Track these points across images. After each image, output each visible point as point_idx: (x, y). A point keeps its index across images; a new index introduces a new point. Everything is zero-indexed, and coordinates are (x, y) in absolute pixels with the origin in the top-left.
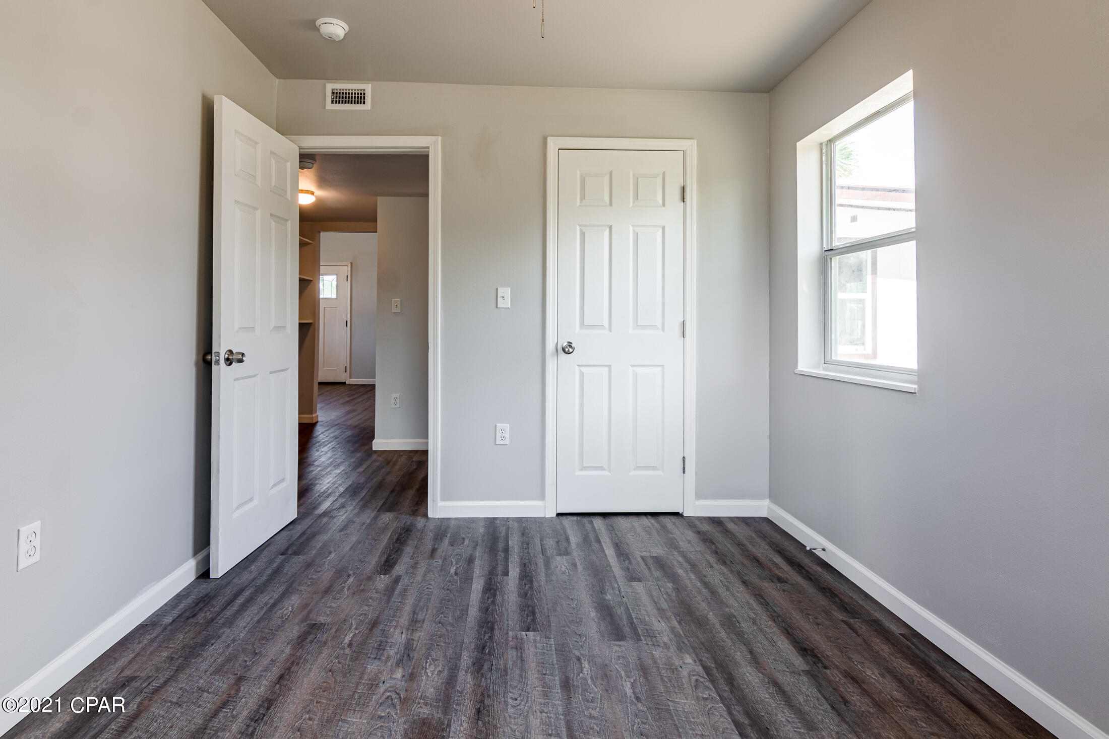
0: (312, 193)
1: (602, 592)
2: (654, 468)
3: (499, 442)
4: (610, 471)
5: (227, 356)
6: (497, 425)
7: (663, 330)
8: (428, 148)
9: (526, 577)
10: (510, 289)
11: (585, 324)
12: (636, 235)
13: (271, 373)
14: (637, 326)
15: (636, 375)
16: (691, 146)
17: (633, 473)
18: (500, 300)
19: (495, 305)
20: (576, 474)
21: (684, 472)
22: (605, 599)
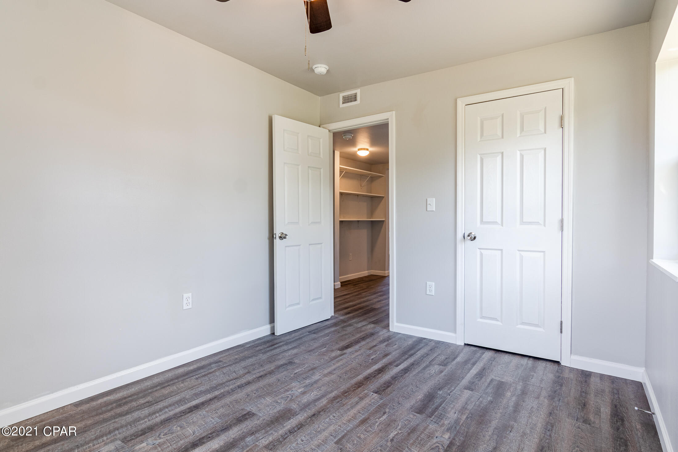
0: (367, 150)
1: (440, 389)
2: (537, 326)
3: (428, 293)
4: (502, 322)
5: (280, 235)
6: (427, 282)
7: (545, 226)
8: (388, 119)
9: (406, 370)
10: (434, 199)
11: (484, 221)
12: (522, 156)
13: (310, 245)
14: (522, 222)
15: (521, 257)
16: (569, 85)
17: (520, 326)
18: (428, 206)
19: (426, 210)
20: (478, 320)
21: (561, 332)
22: (437, 393)
